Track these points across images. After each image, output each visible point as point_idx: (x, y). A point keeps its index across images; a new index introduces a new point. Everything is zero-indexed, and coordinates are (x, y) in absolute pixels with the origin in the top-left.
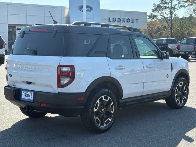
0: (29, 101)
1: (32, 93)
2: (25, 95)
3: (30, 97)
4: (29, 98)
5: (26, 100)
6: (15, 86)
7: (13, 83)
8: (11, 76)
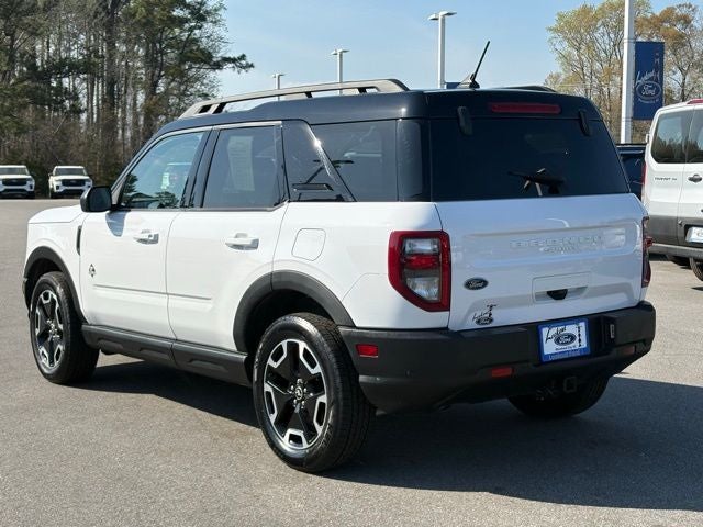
0: (574, 354)
1: (582, 325)
2: (557, 341)
3: (576, 342)
4: (571, 345)
5: (566, 356)
6: (491, 321)
7: (479, 314)
8: (479, 288)
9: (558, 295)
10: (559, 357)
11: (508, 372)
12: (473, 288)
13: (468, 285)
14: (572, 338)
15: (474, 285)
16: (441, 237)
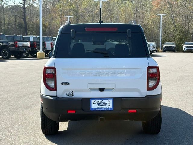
1: (111, 101)
2: (98, 104)
3: (107, 106)
4: (105, 106)
6: (73, 96)
7: (68, 93)
8: (66, 85)
9: (102, 90)
10: (98, 110)
11: (74, 112)
12: (64, 85)
13: (62, 84)
14: (106, 104)
15: (64, 84)
16: (54, 69)
